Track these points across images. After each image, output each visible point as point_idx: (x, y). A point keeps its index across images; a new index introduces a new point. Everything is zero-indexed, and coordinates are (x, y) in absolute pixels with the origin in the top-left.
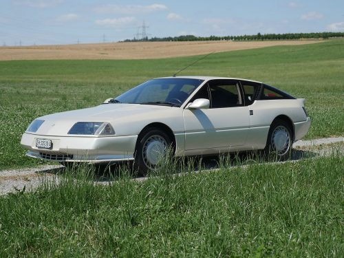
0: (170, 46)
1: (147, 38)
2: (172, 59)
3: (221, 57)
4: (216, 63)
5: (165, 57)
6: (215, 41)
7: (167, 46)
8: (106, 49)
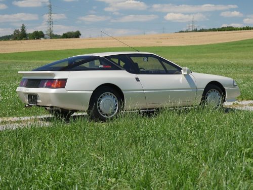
0: (211, 35)
1: (196, 29)
2: (210, 45)
3: (249, 43)
4: (244, 47)
5: (206, 43)
6: (247, 31)
7: (209, 35)
8: (161, 39)
